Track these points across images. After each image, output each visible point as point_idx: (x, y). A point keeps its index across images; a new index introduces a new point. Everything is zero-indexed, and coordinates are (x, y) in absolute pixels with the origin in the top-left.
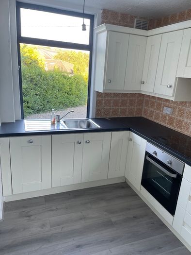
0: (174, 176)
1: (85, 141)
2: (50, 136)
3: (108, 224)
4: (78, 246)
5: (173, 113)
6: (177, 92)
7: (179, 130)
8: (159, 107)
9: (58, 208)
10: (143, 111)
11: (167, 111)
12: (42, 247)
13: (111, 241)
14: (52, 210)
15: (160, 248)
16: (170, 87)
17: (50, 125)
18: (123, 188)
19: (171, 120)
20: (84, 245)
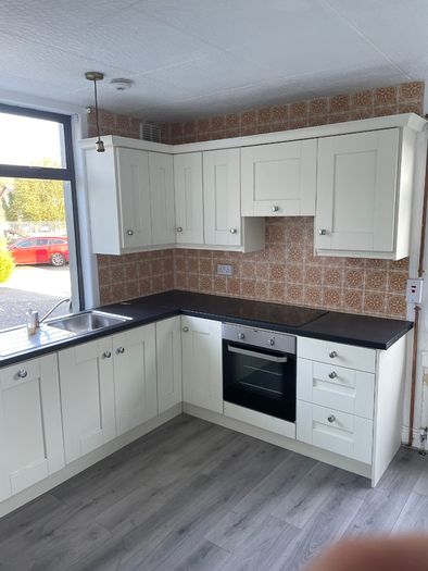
0: (284, 360)
1: (115, 349)
2: (54, 355)
3: (204, 482)
4: (182, 531)
5: (235, 271)
6: (247, 239)
7: (252, 298)
8: (206, 267)
9: (96, 497)
10: (175, 278)
11: (226, 270)
12: (122, 563)
13: (226, 499)
14: (88, 506)
15: (293, 477)
16: (235, 231)
17: (27, 338)
18: (185, 423)
19: (234, 285)
20: (190, 524)
